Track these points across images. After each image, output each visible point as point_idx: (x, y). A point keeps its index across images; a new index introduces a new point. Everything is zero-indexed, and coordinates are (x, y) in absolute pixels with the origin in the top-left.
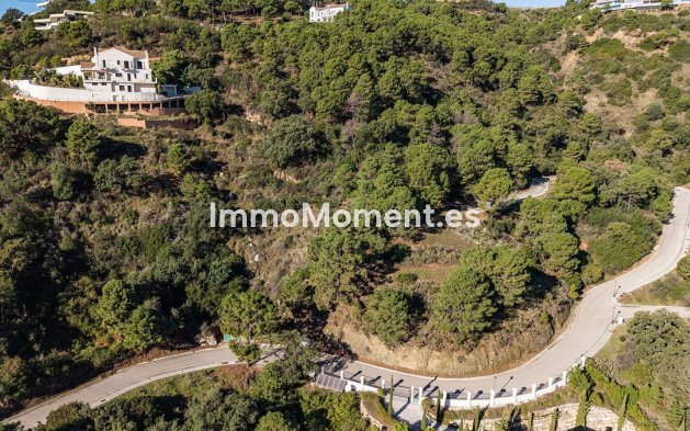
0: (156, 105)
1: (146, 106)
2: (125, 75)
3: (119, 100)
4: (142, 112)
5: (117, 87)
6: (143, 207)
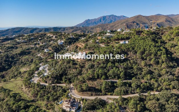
6: (74, 70)
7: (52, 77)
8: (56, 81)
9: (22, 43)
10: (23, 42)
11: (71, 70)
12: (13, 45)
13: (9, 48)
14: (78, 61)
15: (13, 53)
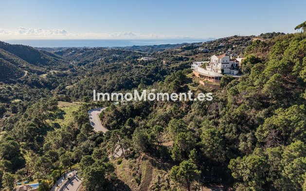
0: (213, 78)
1: (210, 78)
2: (215, 65)
3: (209, 76)
4: (208, 80)
11: (164, 106)
13: (176, 60)
14: (198, 84)
15: (172, 66)
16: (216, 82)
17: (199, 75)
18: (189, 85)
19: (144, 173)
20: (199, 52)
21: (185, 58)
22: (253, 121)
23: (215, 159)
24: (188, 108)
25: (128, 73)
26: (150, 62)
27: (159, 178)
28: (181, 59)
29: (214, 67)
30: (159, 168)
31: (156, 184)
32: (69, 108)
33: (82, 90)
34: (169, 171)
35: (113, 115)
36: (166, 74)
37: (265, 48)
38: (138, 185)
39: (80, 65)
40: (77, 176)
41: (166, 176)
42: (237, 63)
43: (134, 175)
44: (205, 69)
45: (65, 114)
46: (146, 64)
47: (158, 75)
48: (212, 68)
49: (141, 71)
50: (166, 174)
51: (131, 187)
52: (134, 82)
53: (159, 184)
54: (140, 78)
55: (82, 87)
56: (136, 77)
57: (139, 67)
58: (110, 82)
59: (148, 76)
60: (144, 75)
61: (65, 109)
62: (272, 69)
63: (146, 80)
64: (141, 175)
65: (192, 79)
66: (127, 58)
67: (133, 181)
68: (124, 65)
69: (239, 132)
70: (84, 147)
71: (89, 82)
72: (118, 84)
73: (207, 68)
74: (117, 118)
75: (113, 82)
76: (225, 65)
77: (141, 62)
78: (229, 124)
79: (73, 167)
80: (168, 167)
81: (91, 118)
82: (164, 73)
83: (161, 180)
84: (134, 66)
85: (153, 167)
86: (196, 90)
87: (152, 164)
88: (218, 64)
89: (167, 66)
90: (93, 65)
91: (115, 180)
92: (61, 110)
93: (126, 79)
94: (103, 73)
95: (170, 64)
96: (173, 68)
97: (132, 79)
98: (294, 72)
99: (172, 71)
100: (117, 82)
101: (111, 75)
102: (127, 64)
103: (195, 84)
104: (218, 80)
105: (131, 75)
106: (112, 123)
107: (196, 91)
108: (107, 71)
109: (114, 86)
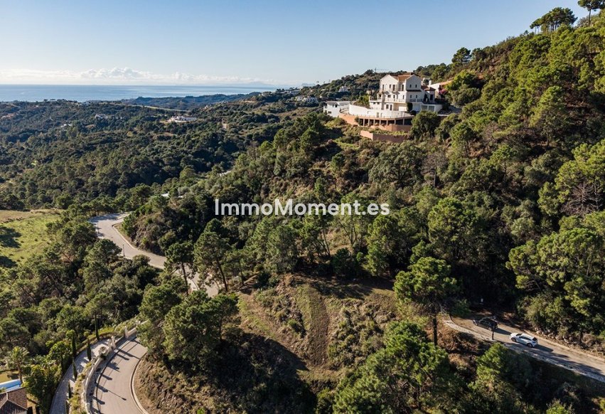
0: (391, 122)
1: (384, 122)
2: (392, 96)
3: (381, 118)
4: (381, 127)
5: (385, 106)
7: (168, 212)
8: (170, 233)
9: (301, 106)
10: (306, 105)
11: (289, 190)
12: (272, 112)
13: (252, 120)
14: (359, 138)
15: (246, 133)
16: (399, 129)
17: (357, 120)
18: (338, 141)
19: (307, 311)
20: (298, 105)
21: (270, 117)
22: (519, 181)
23: (461, 261)
24: (349, 185)
25: (147, 148)
26: (191, 126)
27: (348, 314)
28: (262, 119)
29: (390, 100)
30: (341, 296)
31: (344, 326)
32: (24, 224)
33: (35, 191)
34: (367, 298)
35: (162, 221)
36: (237, 149)
37: (485, 61)
38: (302, 337)
39: (13, 139)
40: (120, 350)
41: (362, 308)
42: (432, 93)
43: (283, 318)
44: (368, 107)
45: (18, 235)
46: (184, 131)
47: (219, 151)
48: (383, 102)
49: (178, 144)
50: (361, 304)
51: (284, 344)
52: (165, 168)
53: (352, 326)
54: (179, 159)
55: (33, 185)
56: (169, 155)
57: (169, 138)
58: (106, 170)
59: (196, 155)
60: (186, 153)
61: (16, 225)
62: (542, 79)
63: (194, 163)
64: (300, 315)
65: (340, 129)
66: (130, 121)
67: (284, 331)
68: (130, 134)
69: (496, 204)
70: (114, 289)
71: (49, 173)
72: (127, 174)
73: (371, 105)
74: (174, 226)
75: (114, 170)
76: (414, 94)
77: (170, 126)
78: (471, 192)
79: (102, 331)
80: (361, 291)
81: (102, 235)
82: (231, 147)
83: (354, 318)
84: (155, 136)
85: (323, 297)
86: (357, 148)
87: (319, 290)
88: (397, 93)
89: (236, 132)
90: (47, 139)
91: (238, 336)
92: (4, 228)
93: (146, 161)
94: (79, 154)
95: (240, 129)
96: (250, 137)
97: (159, 160)
98: (582, 83)
99: (248, 143)
100: (123, 169)
101: (105, 155)
102: (135, 133)
103: (353, 138)
104: (403, 126)
105: (154, 154)
106: (166, 237)
107: (359, 151)
108: (90, 148)
109: (117, 179)
